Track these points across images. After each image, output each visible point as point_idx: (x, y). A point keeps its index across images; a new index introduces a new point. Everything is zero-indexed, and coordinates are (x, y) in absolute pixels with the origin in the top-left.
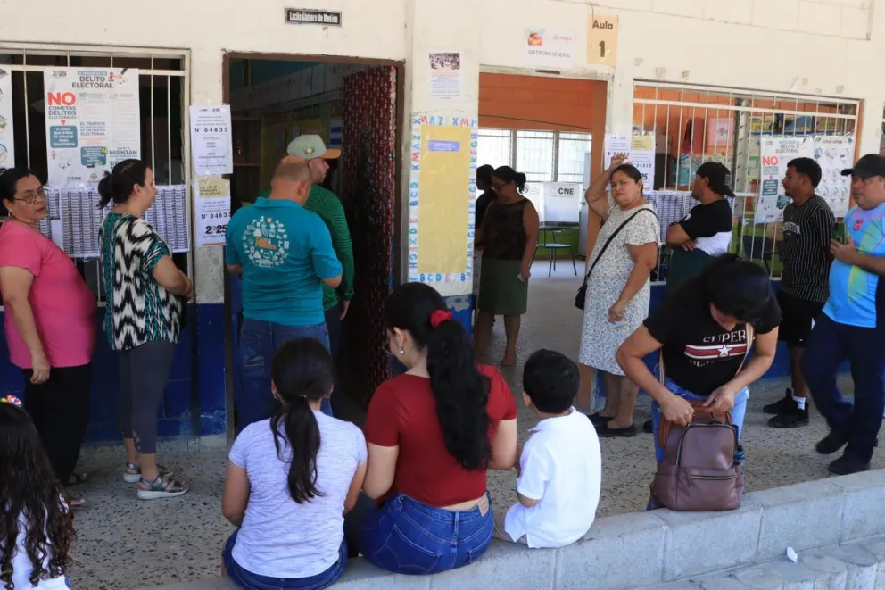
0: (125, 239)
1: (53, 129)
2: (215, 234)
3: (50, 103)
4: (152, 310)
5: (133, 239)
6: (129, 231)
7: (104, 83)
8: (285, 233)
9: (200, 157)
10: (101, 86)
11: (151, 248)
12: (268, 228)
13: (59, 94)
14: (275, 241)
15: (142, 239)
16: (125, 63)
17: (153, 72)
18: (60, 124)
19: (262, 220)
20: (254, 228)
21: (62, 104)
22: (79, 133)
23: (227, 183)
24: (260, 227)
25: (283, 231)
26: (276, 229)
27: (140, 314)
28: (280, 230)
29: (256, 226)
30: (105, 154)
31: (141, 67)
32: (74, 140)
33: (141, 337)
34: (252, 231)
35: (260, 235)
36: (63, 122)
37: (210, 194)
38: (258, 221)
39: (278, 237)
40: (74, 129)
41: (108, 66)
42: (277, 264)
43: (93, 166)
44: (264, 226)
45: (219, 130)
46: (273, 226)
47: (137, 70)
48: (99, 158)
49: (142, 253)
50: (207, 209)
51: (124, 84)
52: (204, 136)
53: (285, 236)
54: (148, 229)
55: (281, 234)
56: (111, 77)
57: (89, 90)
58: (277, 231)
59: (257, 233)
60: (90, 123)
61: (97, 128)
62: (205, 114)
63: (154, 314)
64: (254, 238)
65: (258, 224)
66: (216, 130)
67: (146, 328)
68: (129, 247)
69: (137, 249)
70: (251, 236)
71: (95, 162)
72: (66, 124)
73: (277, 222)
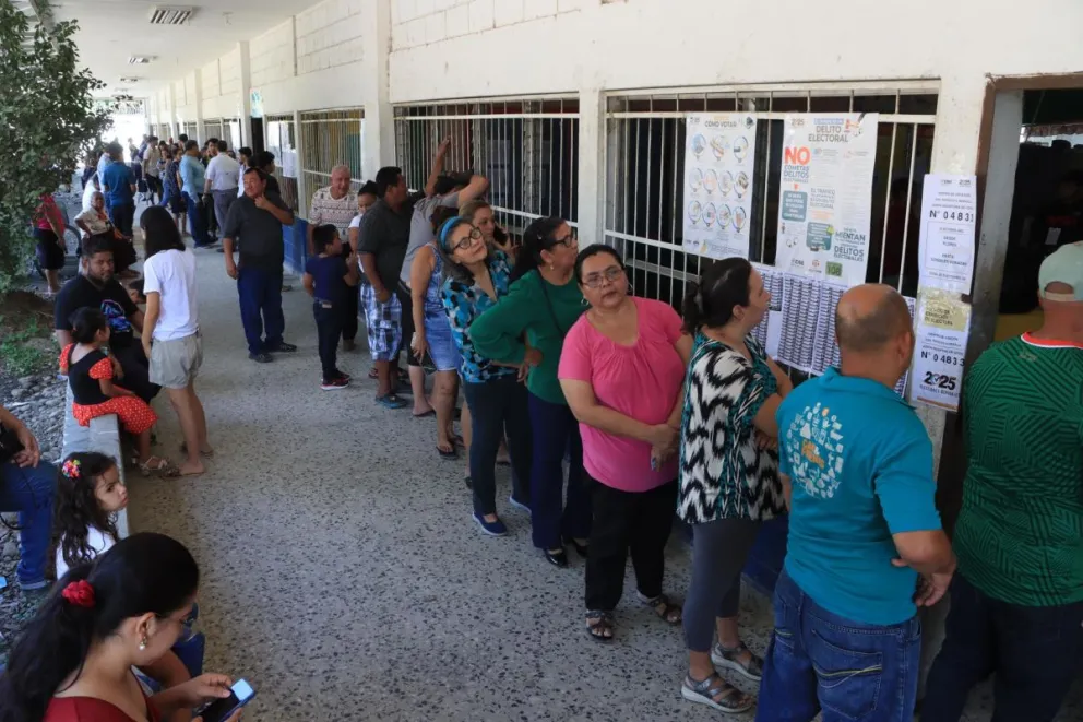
0: (704, 379)
1: (786, 193)
2: (936, 387)
3: (786, 159)
4: (732, 479)
5: (715, 381)
6: (710, 368)
7: (840, 135)
8: (841, 442)
9: (933, 259)
10: (836, 139)
11: (745, 393)
12: (820, 426)
13: (795, 149)
14: (824, 452)
15: (729, 381)
16: (864, 104)
17: (896, 118)
18: (793, 190)
19: (816, 411)
20: (802, 422)
21: (798, 164)
22: (809, 202)
23: (966, 309)
24: (812, 420)
25: (838, 437)
26: (829, 430)
27: (713, 483)
28: (834, 435)
29: (805, 418)
30: (830, 234)
31: (882, 111)
32: (803, 211)
33: (708, 512)
34: (800, 426)
35: (808, 437)
36: (796, 186)
37: (937, 322)
38: (811, 410)
39: (829, 446)
40: (804, 196)
41: (846, 110)
42: (823, 494)
43: (816, 250)
44: (816, 421)
45: (964, 217)
46: (826, 424)
47: (877, 114)
48: (824, 239)
49: (731, 401)
50: (932, 344)
51: (860, 136)
52: (943, 226)
53: (840, 448)
54: (739, 364)
55: (834, 442)
56: (847, 127)
57: (826, 145)
58: (828, 435)
59: (806, 432)
60: (821, 191)
61: (827, 197)
62: (947, 188)
63: (733, 487)
64: (801, 439)
65: (810, 416)
66: (960, 215)
67: (717, 501)
68: (710, 393)
69: (722, 396)
70: (796, 434)
71: (818, 245)
72: (798, 190)
73: (834, 418)
